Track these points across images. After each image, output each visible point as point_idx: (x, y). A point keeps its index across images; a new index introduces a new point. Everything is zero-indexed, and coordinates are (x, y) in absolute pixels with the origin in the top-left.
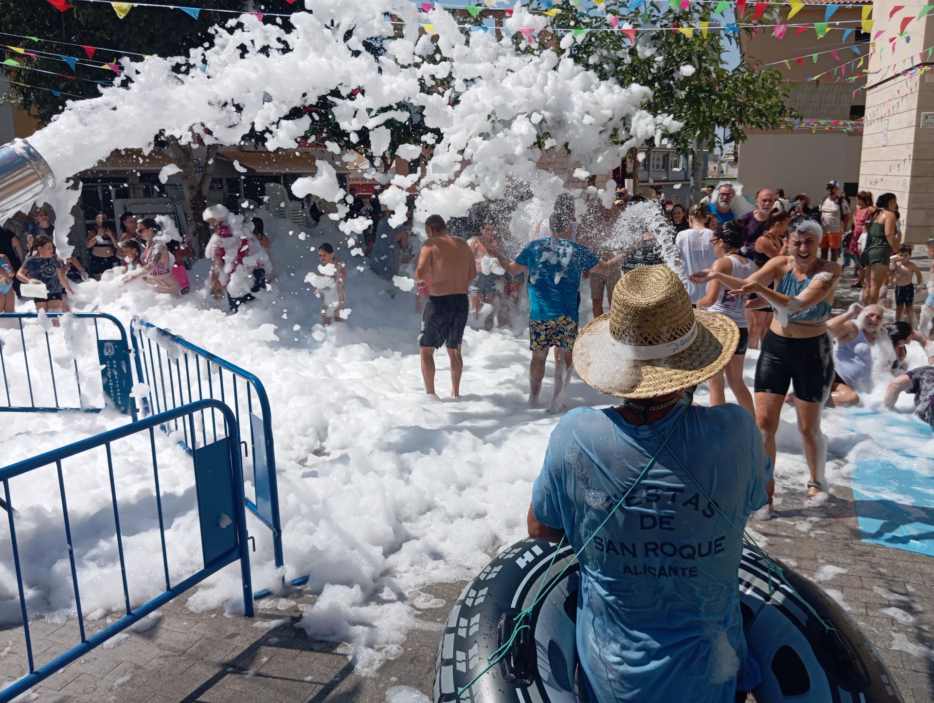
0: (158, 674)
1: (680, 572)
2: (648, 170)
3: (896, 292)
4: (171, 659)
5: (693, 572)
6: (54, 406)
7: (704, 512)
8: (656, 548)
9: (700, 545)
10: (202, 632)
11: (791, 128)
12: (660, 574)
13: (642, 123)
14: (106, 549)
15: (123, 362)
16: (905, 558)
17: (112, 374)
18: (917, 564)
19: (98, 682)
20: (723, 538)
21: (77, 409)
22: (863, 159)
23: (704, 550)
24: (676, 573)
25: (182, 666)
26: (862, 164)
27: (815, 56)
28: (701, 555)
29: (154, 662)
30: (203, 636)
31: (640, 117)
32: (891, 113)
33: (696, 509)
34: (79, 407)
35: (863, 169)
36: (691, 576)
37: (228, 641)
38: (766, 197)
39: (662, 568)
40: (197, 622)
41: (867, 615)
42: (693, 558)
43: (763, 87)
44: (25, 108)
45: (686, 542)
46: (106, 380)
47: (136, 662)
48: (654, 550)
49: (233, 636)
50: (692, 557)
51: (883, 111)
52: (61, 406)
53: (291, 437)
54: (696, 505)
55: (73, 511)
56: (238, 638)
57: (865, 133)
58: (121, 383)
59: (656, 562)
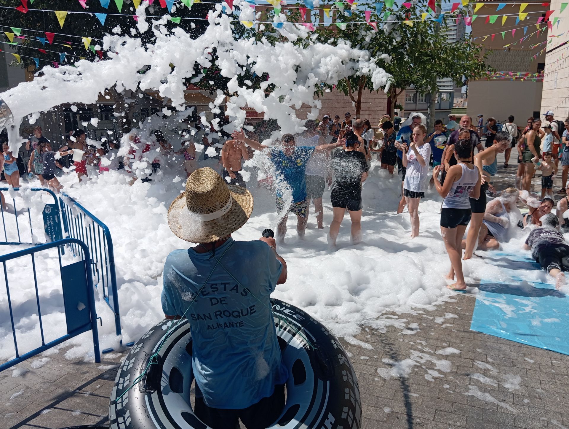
0: (38, 391)
1: (235, 325)
2: (416, 103)
3: (542, 180)
4: (47, 384)
5: (241, 324)
6: (18, 242)
7: (241, 293)
8: (221, 313)
9: (242, 310)
10: (68, 370)
11: (490, 78)
12: (225, 327)
13: (380, 76)
14: (26, 323)
15: (56, 216)
16: (493, 341)
17: (50, 224)
18: (499, 345)
19: (3, 395)
20: (254, 306)
21: (31, 244)
22: (543, 97)
23: (245, 312)
24: (233, 326)
25: (52, 388)
26: (542, 100)
27: (503, 33)
28: (243, 315)
29: (38, 386)
30: (68, 372)
31: (379, 72)
32: (559, 68)
33: (237, 292)
34: (31, 242)
35: (543, 103)
36: (240, 326)
37: (81, 376)
38: (465, 120)
39: (225, 323)
40: (68, 365)
41: (457, 372)
42: (240, 317)
43: (463, 53)
44: (25, 67)
45: (235, 310)
46: (46, 226)
47: (27, 385)
48: (220, 315)
49: (85, 373)
50: (238, 316)
51: (555, 67)
52: (22, 242)
53: (152, 262)
54: (237, 290)
55: (13, 301)
56: (87, 374)
57: (544, 81)
58: (55, 229)
59: (222, 321)
